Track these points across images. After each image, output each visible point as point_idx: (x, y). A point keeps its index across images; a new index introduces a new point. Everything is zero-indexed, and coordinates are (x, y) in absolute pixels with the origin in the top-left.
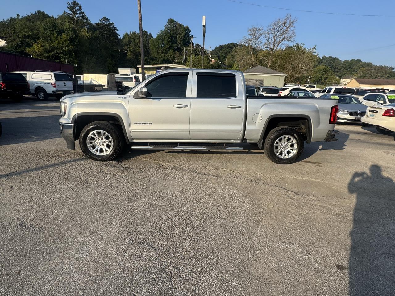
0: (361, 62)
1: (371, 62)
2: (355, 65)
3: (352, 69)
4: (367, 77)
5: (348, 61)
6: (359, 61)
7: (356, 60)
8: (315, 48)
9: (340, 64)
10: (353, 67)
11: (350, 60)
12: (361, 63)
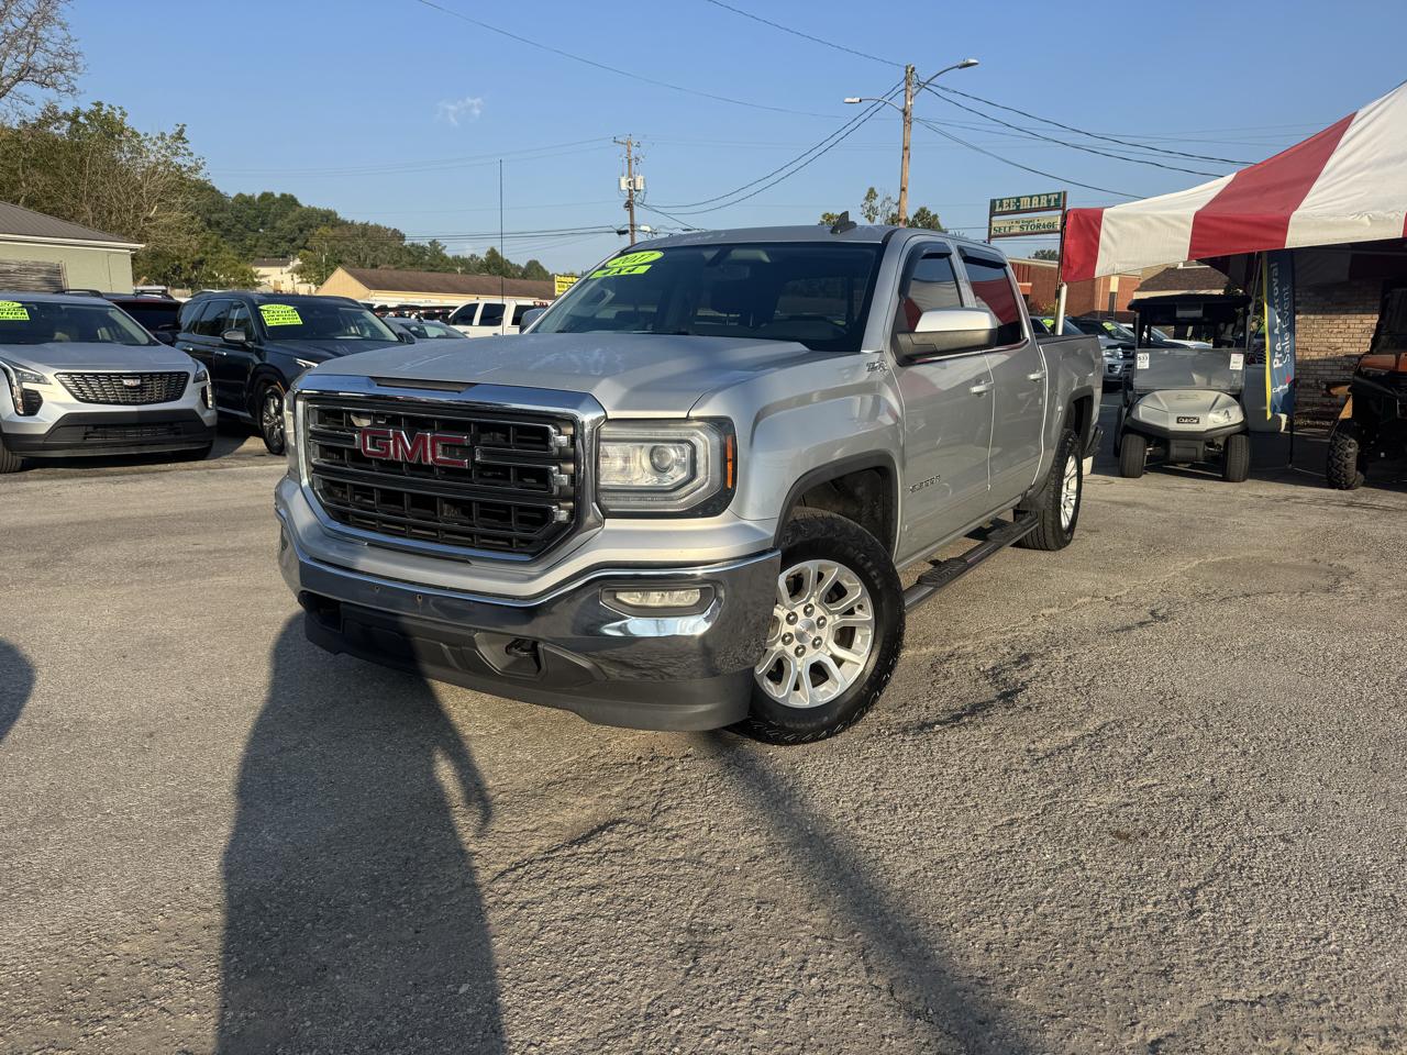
0: (300, 206)
1: (332, 208)
2: (281, 216)
3: (273, 228)
4: (345, 262)
5: (250, 197)
6: (289, 201)
7: (277, 195)
8: (179, 136)
9: (222, 210)
10: (278, 224)
11: (257, 196)
12: (298, 210)
